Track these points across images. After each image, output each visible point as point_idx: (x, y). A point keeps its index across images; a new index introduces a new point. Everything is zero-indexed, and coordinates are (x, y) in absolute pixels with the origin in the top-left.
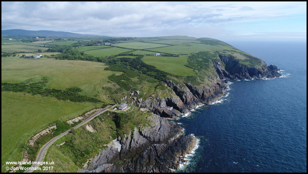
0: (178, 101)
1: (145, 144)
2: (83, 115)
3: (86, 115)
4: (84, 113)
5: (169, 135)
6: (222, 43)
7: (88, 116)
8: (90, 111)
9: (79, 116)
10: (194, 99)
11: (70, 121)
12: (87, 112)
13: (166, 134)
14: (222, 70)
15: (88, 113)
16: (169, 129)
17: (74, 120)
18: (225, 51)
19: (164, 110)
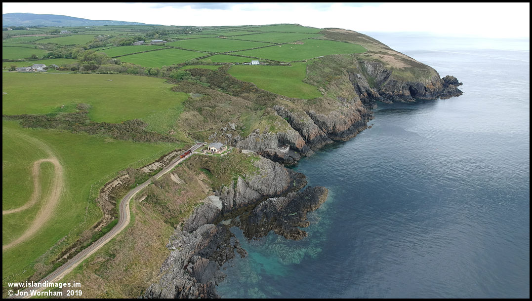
0: (297, 138)
1: (256, 199)
2: (160, 160)
3: (165, 160)
4: (162, 158)
5: (288, 186)
6: (364, 38)
7: (168, 161)
8: (168, 154)
9: (156, 161)
10: (321, 136)
11: (145, 168)
12: (165, 156)
13: (284, 185)
14: (364, 87)
15: (167, 157)
16: (288, 178)
17: (150, 166)
18: (369, 54)
19: (276, 153)
